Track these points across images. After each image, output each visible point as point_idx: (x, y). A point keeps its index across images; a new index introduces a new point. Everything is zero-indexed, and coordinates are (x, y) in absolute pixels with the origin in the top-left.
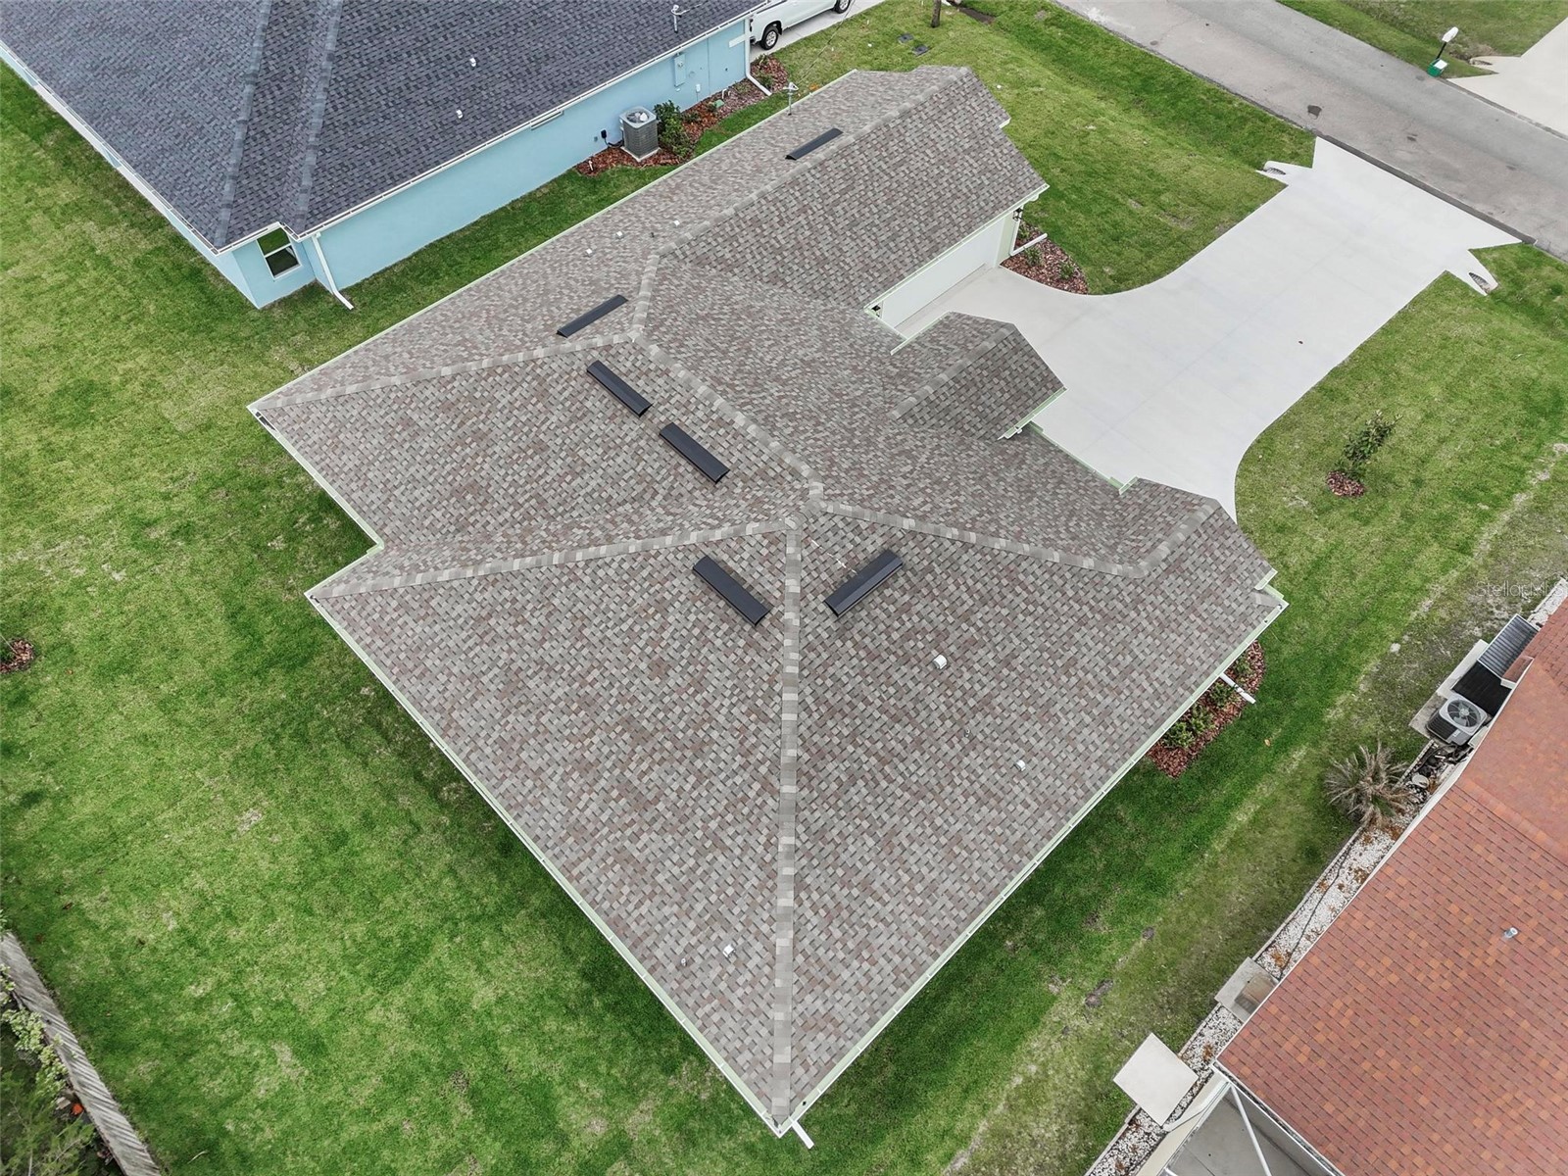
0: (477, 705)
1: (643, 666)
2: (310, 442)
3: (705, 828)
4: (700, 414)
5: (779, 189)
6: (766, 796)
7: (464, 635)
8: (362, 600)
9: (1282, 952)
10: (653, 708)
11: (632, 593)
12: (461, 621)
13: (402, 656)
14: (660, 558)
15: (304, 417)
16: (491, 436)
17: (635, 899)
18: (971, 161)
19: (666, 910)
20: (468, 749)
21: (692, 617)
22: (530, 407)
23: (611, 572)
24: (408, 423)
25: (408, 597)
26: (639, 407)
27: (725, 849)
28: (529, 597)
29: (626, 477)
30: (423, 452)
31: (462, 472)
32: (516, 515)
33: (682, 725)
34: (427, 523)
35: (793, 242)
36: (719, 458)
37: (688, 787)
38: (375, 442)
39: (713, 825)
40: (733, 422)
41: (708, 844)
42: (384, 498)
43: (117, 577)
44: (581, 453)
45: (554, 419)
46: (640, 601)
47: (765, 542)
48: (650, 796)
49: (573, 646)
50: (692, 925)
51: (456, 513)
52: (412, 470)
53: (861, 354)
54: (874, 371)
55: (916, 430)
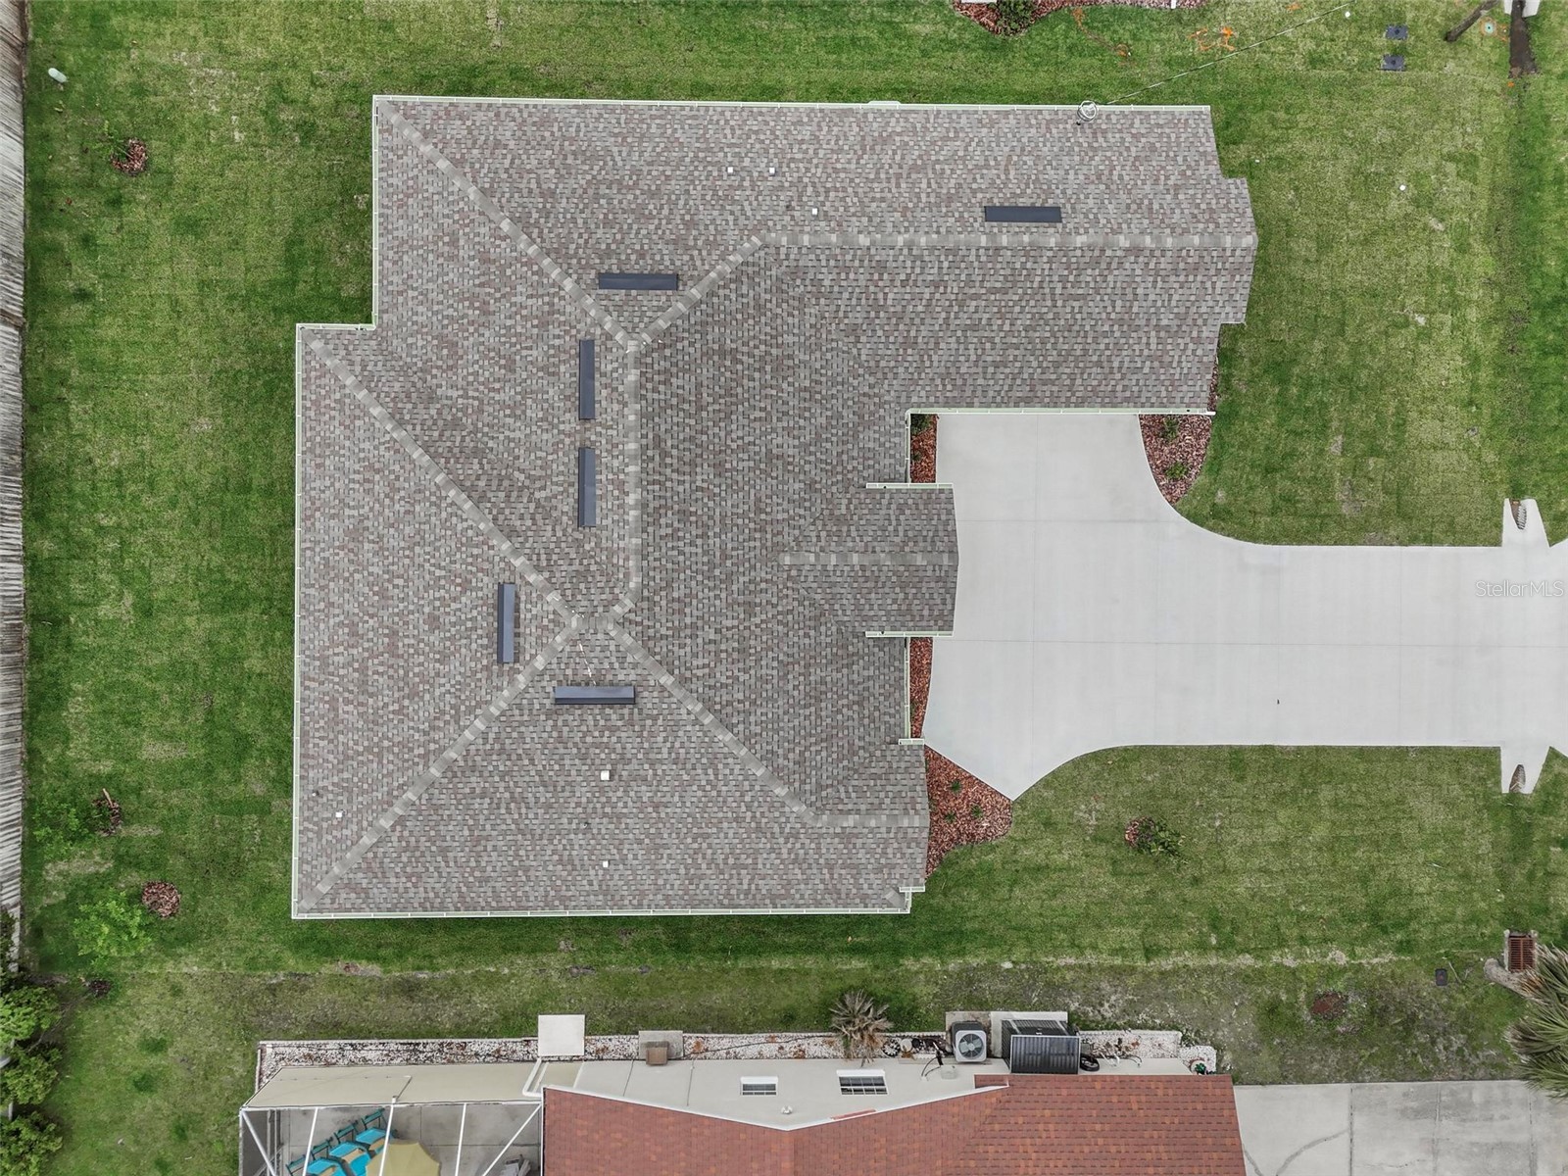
0: (332, 523)
1: (427, 610)
2: (390, 181)
3: (381, 740)
4: (616, 463)
5: (932, 249)
6: (422, 762)
7: (357, 467)
8: (324, 371)
9: (705, 1045)
10: (412, 641)
11: (458, 555)
12: (362, 455)
13: (318, 439)
14: (491, 552)
15: (400, 152)
16: (491, 318)
17: (322, 733)
18: (1154, 340)
19: (331, 757)
20: (308, 545)
21: (475, 613)
22: (529, 325)
23: (459, 527)
24: (454, 243)
25: (347, 401)
26: (586, 411)
27: (380, 762)
28: (406, 485)
29: (539, 454)
30: (446, 279)
31: (456, 326)
32: (460, 401)
33: (416, 670)
34: (410, 340)
35: (899, 308)
36: (598, 510)
37: (391, 708)
38: (426, 232)
39: (386, 743)
40: (627, 494)
41: (376, 750)
42: (401, 288)
43: (237, 135)
44: (529, 402)
45: (535, 353)
46: (458, 566)
47: (551, 617)
48: (371, 690)
49: (403, 549)
50: (336, 779)
51: (430, 354)
52: (431, 286)
53: (839, 469)
54: (829, 496)
55: (789, 584)
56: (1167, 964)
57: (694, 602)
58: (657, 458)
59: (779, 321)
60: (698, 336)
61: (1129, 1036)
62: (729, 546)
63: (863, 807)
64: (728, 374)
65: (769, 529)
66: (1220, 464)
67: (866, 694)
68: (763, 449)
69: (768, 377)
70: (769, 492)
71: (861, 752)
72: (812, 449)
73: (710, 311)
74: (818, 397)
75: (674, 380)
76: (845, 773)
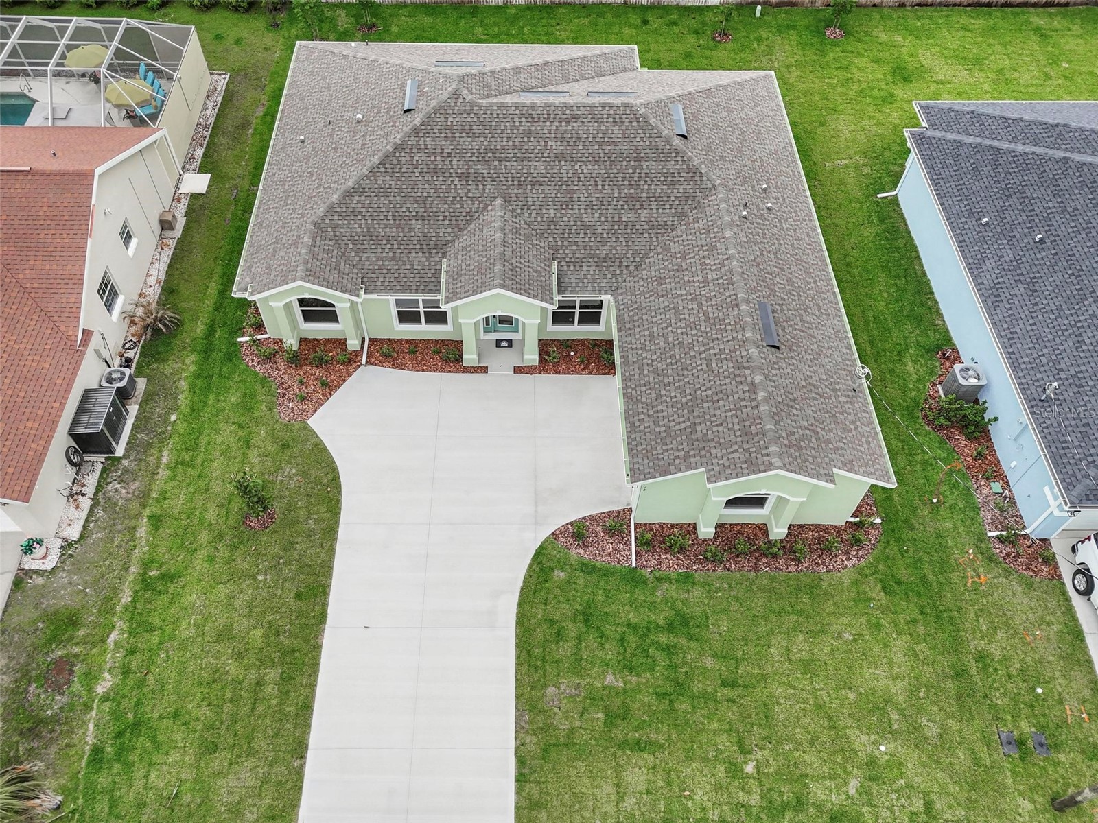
5: (731, 270)
9: (165, 248)
53: (566, 243)
54: (546, 235)
55: (482, 206)
56: (141, 532)
57: (469, 139)
58: (565, 116)
59: (665, 199)
60: (648, 143)
61: (86, 503)
62: (508, 163)
63: (316, 249)
64: (625, 163)
65: (520, 191)
66: (588, 573)
67: (400, 263)
68: (576, 188)
69: (626, 191)
70: (546, 191)
71: (357, 258)
72: (579, 223)
73: (666, 151)
74: (616, 227)
75: (617, 127)
76: (343, 246)
